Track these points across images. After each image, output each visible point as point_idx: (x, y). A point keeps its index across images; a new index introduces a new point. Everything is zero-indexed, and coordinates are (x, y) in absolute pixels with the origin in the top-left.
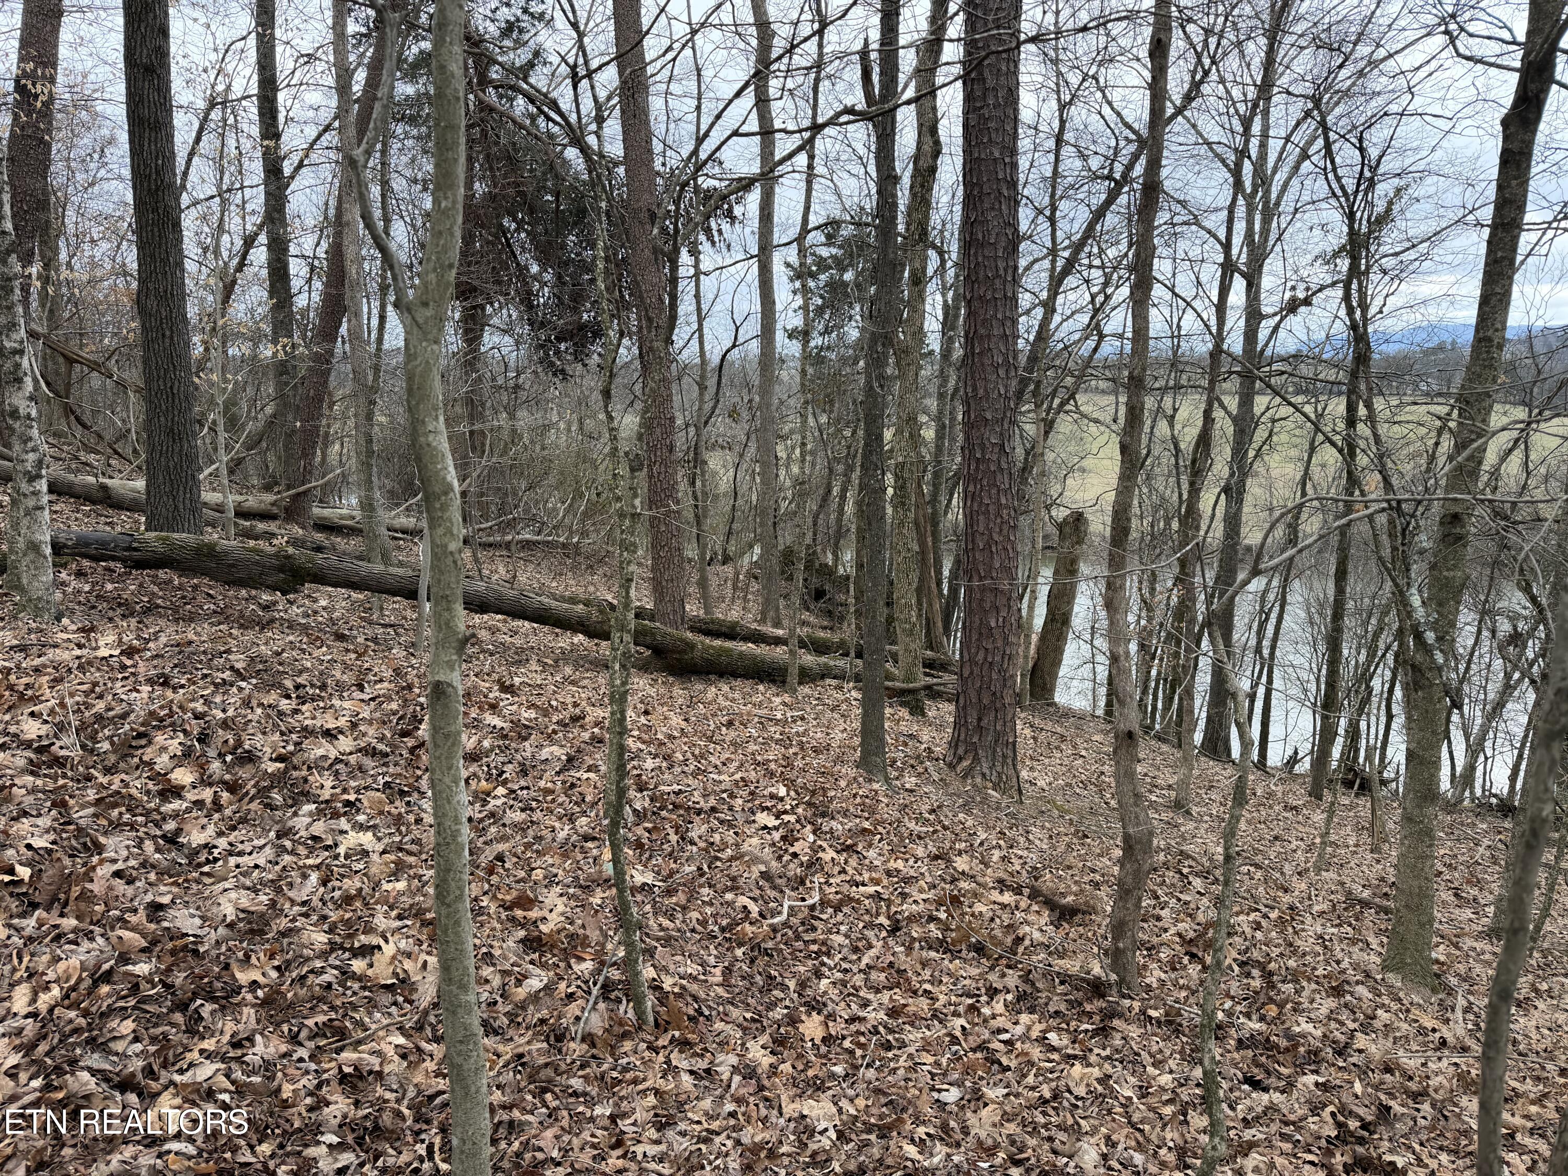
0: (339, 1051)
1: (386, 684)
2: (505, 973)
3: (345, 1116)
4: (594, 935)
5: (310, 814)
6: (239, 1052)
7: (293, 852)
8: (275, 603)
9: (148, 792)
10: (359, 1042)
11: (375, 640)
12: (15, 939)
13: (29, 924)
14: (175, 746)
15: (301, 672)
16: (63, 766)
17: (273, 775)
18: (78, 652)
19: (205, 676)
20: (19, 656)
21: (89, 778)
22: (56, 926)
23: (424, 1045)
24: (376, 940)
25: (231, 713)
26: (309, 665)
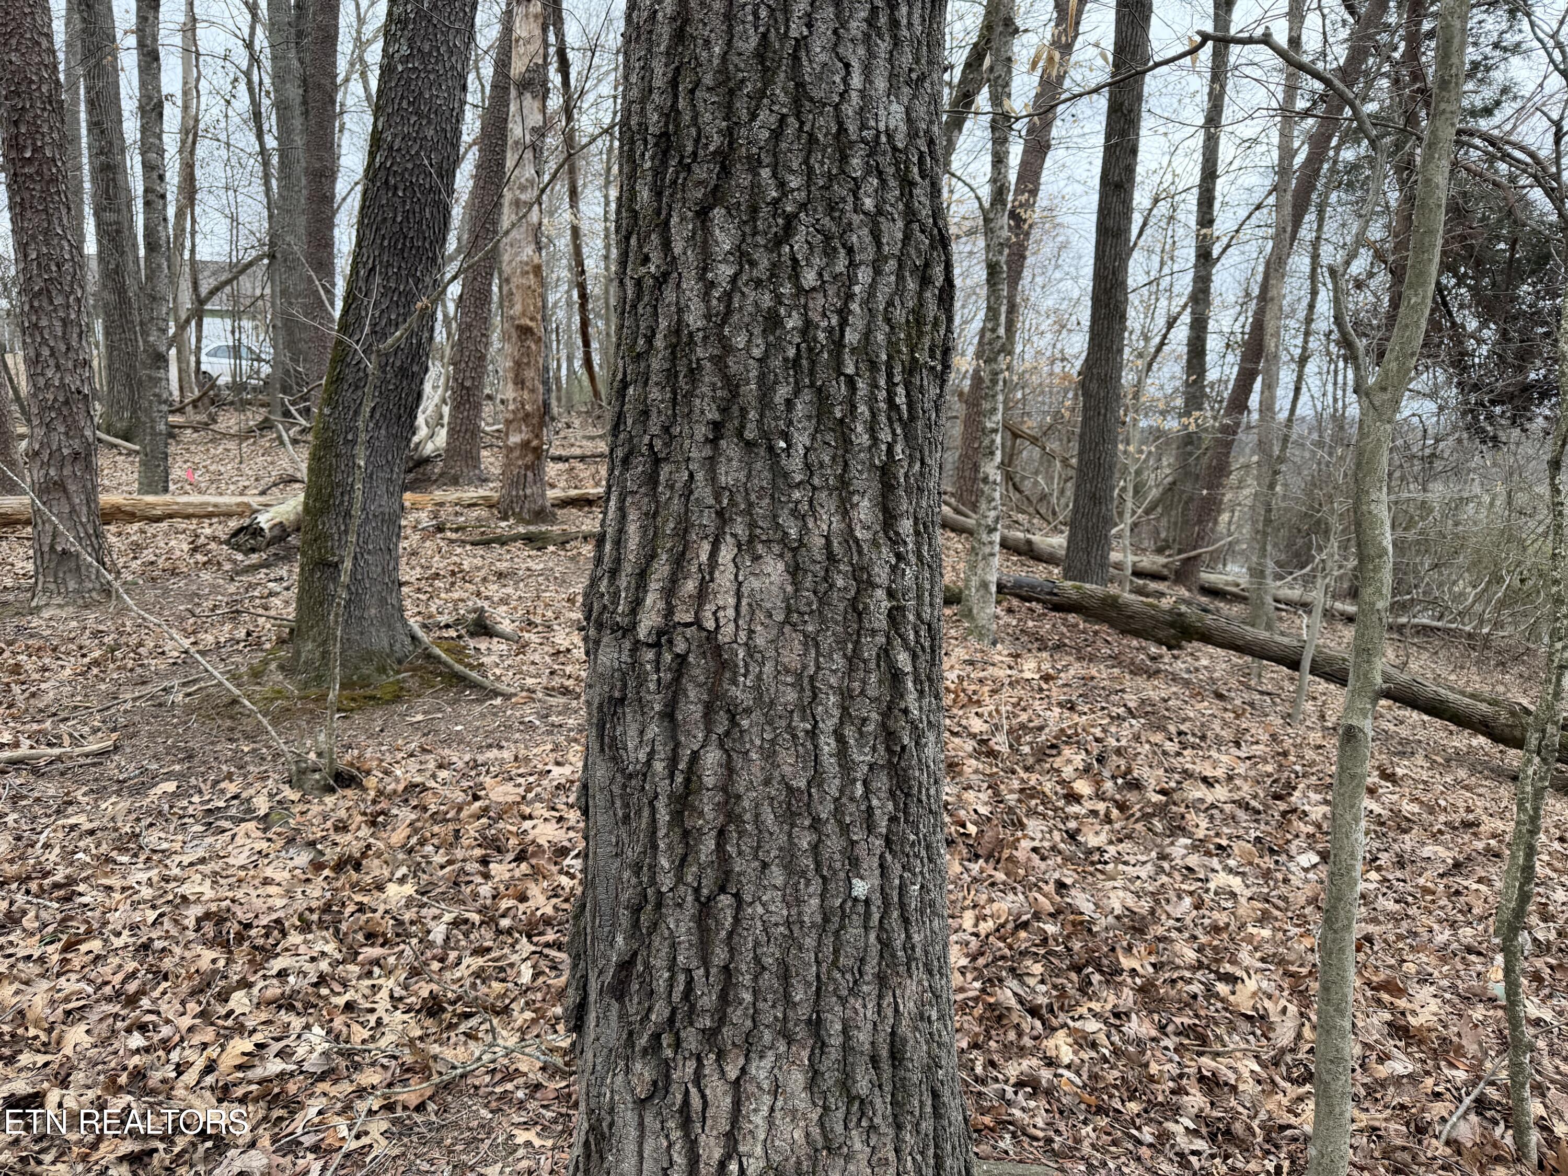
0: (1200, 1054)
1: (1261, 747)
2: (1366, 1045)
3: (1201, 1110)
4: (1472, 1048)
5: (1186, 847)
6: (1118, 1023)
7: (1169, 875)
8: (1161, 656)
9: (1056, 793)
10: (1218, 1054)
11: (1252, 705)
12: (965, 876)
13: (975, 867)
14: (1079, 759)
15: (1184, 720)
16: (996, 758)
17: (1155, 804)
18: (1009, 672)
19: (1103, 708)
20: (969, 668)
21: (1013, 772)
22: (991, 876)
23: (1278, 1079)
24: (1239, 973)
25: (1124, 743)
26: (1191, 715)
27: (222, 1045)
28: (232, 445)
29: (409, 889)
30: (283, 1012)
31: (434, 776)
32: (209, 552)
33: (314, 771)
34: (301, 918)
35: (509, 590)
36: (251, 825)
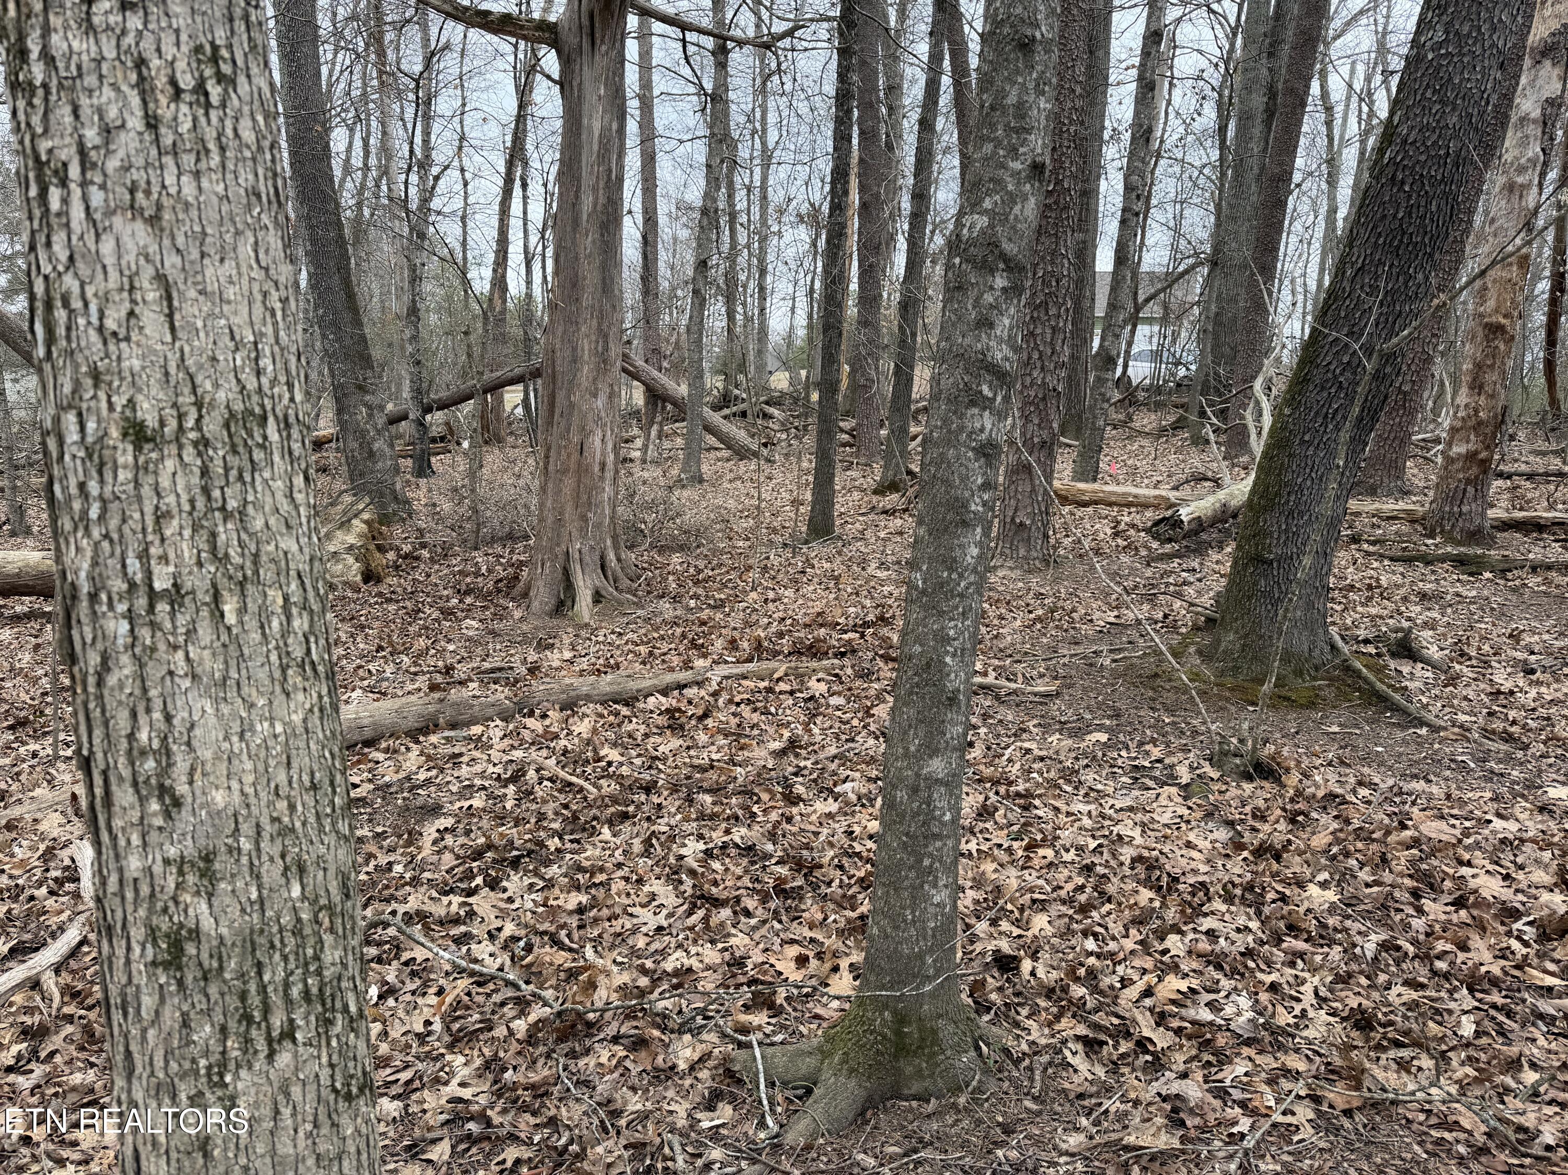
27: (1159, 976)
28: (1145, 442)
29: (1331, 895)
30: (1211, 968)
31: (1354, 791)
32: (1129, 537)
33: (1236, 755)
34: (1224, 887)
35: (1435, 615)
36: (1174, 790)
